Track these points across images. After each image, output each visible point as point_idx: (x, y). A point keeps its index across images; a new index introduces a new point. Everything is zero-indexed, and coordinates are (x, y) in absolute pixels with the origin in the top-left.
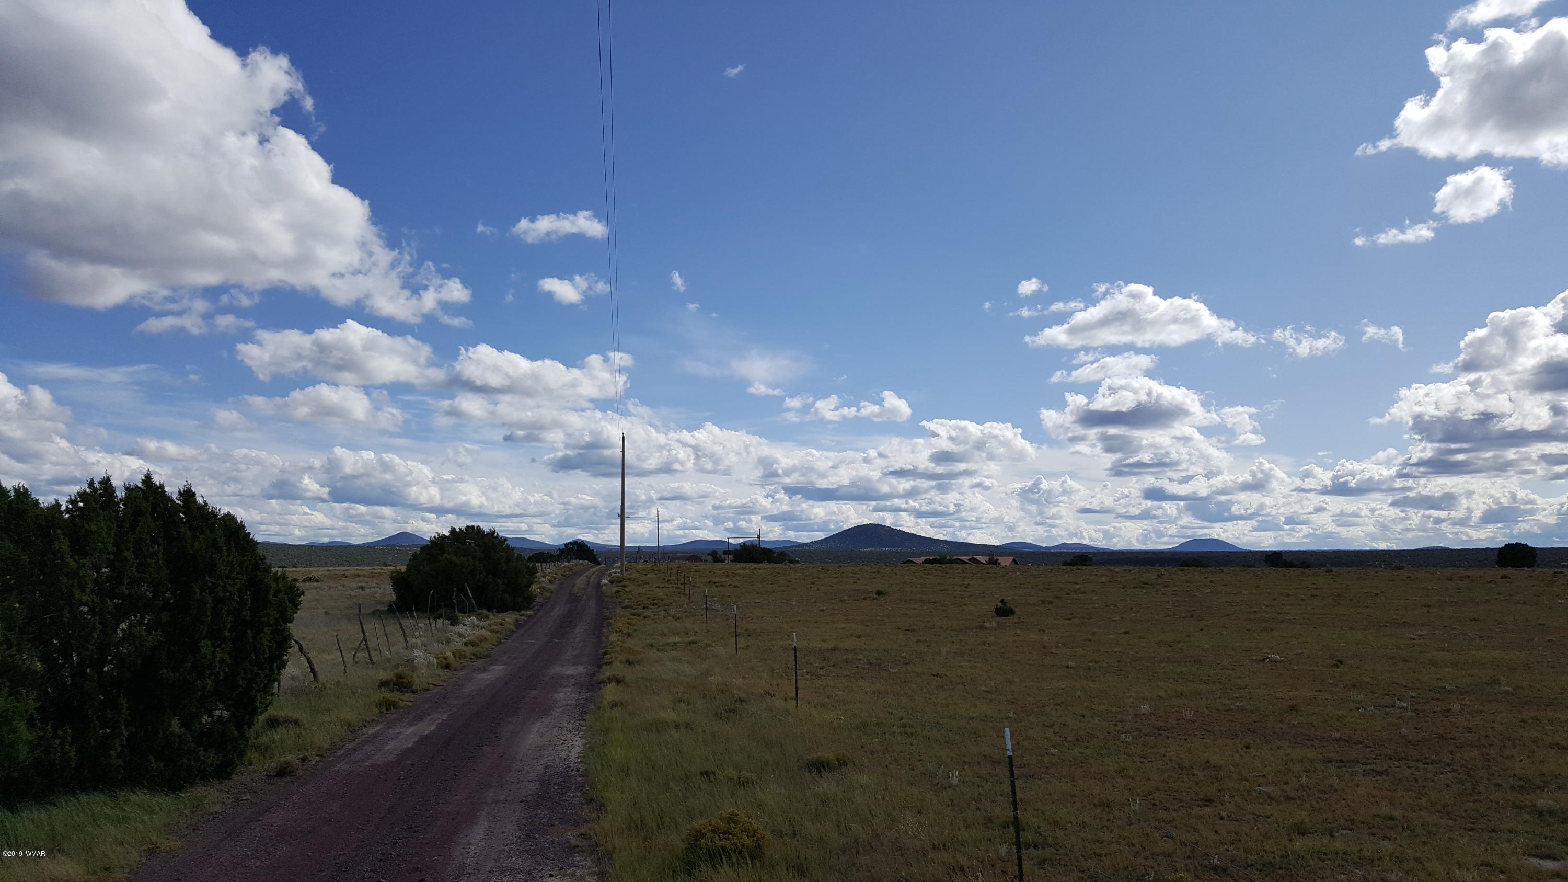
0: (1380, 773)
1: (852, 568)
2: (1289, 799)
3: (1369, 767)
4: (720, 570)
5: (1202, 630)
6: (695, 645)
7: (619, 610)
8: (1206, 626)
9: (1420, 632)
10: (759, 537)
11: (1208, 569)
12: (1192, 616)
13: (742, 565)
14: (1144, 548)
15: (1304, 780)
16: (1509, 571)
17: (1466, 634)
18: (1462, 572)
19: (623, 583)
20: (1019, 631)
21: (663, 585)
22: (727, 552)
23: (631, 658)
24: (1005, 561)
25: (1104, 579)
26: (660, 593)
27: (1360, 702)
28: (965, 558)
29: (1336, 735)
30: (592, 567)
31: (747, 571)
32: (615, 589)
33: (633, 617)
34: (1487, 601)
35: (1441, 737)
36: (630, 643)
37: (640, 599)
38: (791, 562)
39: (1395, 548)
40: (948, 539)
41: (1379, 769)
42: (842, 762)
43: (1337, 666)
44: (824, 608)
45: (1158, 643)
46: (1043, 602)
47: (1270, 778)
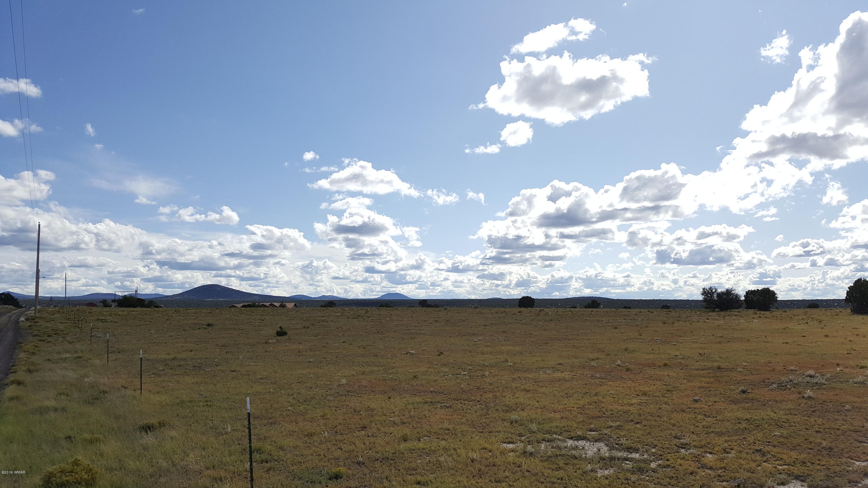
0: (448, 407)
1: (195, 310)
2: (404, 423)
3: (443, 404)
4: (107, 312)
5: (381, 339)
6: (80, 359)
7: (30, 338)
8: (384, 337)
9: (479, 338)
10: (136, 291)
11: (391, 309)
12: (378, 332)
13: (123, 309)
14: (364, 298)
15: (412, 413)
16: (523, 309)
17: (499, 339)
18: (503, 309)
19: (35, 321)
20: (287, 344)
21: (64, 322)
22: (114, 301)
23: (32, 368)
24: (290, 305)
25: (338, 314)
26: (61, 327)
27: (446, 372)
28: (267, 304)
29: (432, 389)
30: (15, 310)
31: (125, 313)
32: (30, 324)
33: (39, 342)
34: (511, 323)
35: (478, 388)
36: (34, 358)
37: (47, 330)
38: (157, 307)
39: (478, 298)
40: (259, 293)
41: (447, 405)
42: (162, 425)
43: (439, 355)
44: (172, 335)
45: (359, 347)
46: (304, 327)
47: (396, 413)
